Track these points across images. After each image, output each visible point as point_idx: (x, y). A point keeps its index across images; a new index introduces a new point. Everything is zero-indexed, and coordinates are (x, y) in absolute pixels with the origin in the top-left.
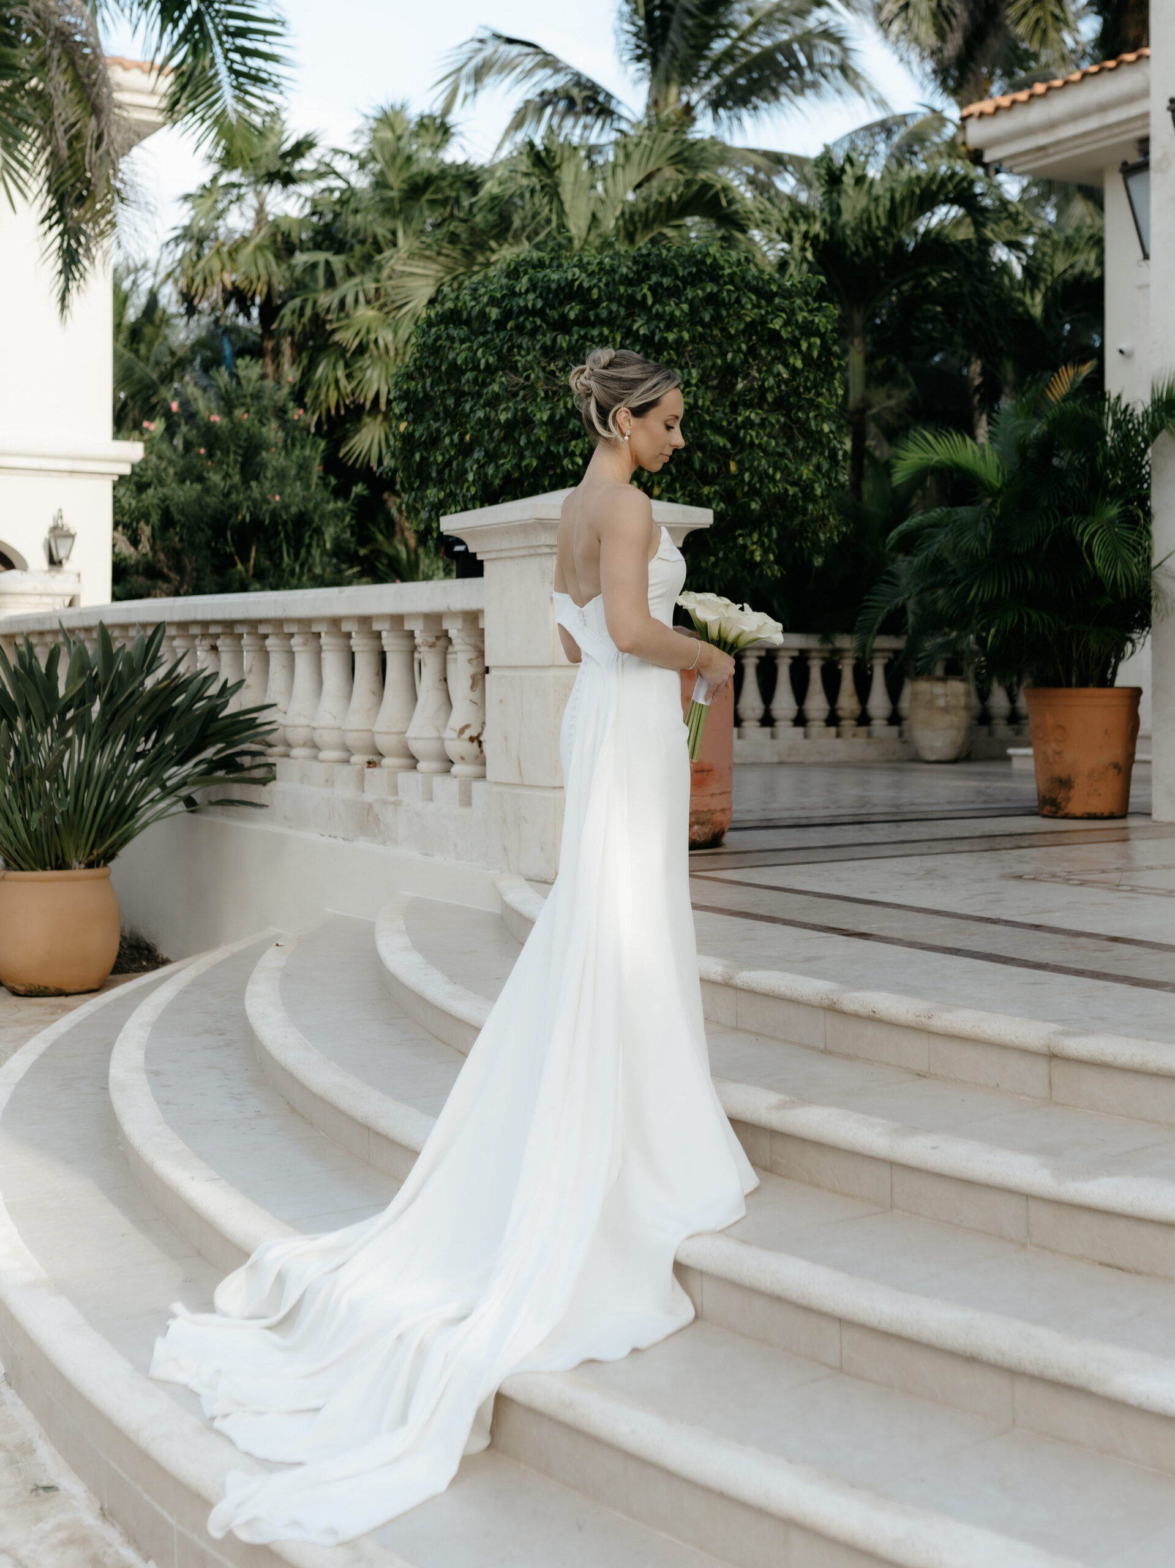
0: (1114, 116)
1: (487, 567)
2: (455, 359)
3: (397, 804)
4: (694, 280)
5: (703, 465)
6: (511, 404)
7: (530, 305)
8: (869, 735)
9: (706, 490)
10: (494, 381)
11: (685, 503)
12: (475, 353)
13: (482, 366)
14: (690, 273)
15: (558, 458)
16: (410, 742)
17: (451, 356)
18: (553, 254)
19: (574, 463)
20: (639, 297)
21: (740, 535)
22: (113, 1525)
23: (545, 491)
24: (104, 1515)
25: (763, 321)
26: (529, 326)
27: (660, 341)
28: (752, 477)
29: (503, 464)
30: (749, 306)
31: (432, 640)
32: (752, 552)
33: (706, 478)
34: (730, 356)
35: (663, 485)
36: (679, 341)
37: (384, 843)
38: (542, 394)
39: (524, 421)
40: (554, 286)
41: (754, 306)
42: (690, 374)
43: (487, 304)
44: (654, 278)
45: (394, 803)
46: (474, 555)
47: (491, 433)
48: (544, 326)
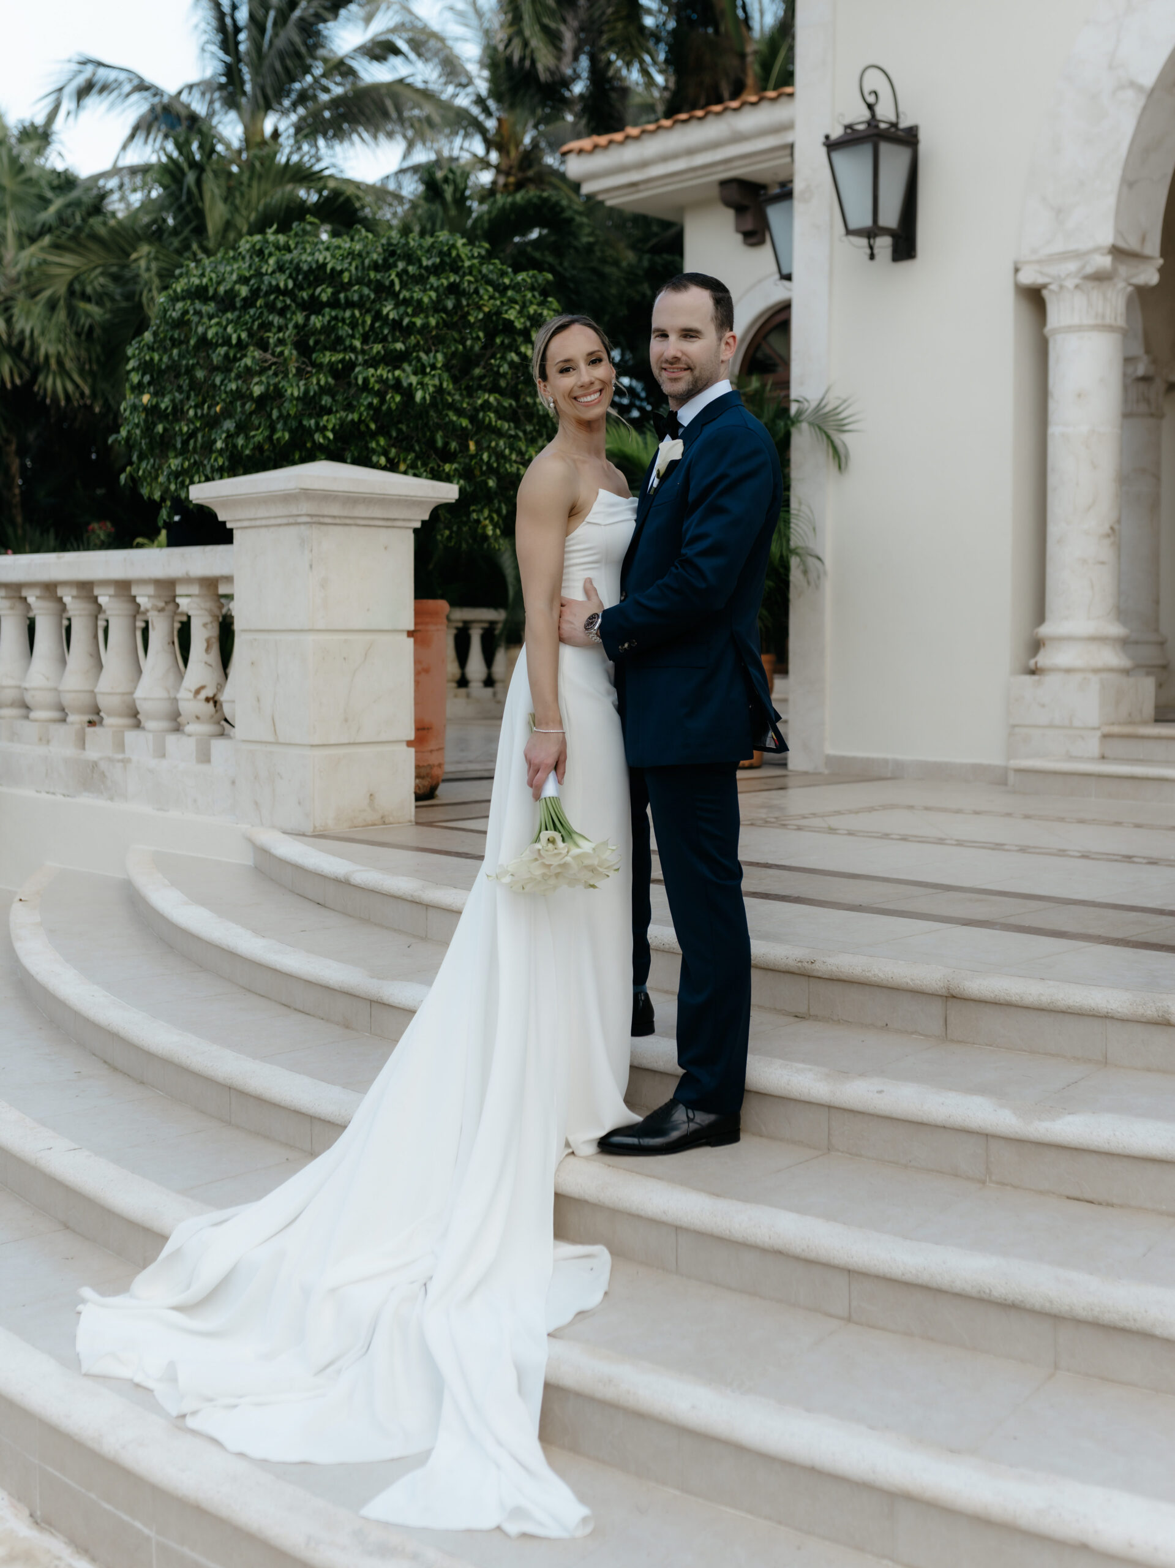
0: (700, 160)
1: (237, 535)
2: (205, 334)
3: (126, 762)
4: (436, 270)
5: (446, 444)
6: (264, 379)
7: (282, 285)
8: (468, 696)
9: (447, 467)
10: (245, 356)
11: (427, 478)
12: (225, 329)
13: (234, 341)
14: (433, 264)
15: (310, 433)
16: (138, 703)
17: (200, 330)
18: (297, 239)
19: (325, 437)
20: (387, 283)
21: (474, 511)
22: (51, 1533)
23: (294, 463)
24: (37, 1523)
25: (498, 313)
26: (279, 305)
27: (408, 325)
28: (490, 457)
29: (254, 436)
30: (486, 297)
31: (161, 604)
32: (485, 527)
33: (447, 456)
34: (469, 343)
35: (408, 462)
36: (426, 326)
37: (111, 799)
38: (294, 371)
39: (274, 395)
40: (305, 267)
41: (491, 297)
42: (435, 357)
43: (236, 283)
44: (401, 265)
45: (123, 761)
46: (224, 523)
47: (243, 405)
48: (293, 305)
